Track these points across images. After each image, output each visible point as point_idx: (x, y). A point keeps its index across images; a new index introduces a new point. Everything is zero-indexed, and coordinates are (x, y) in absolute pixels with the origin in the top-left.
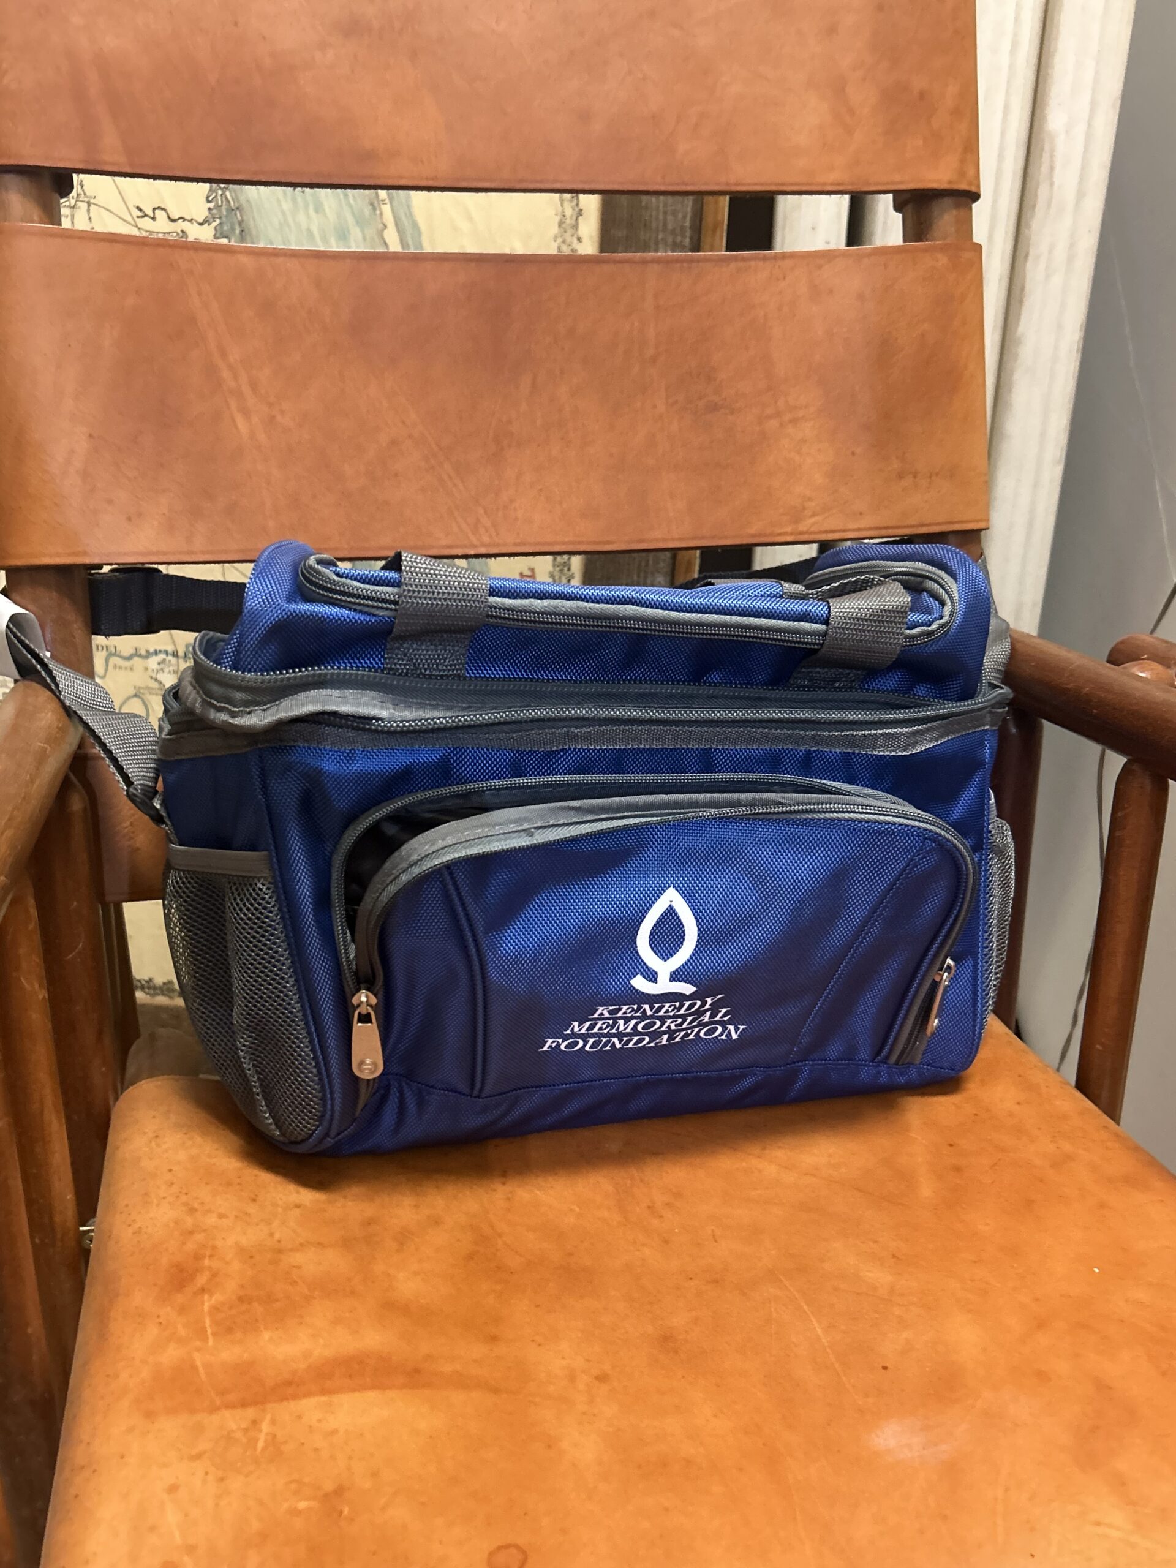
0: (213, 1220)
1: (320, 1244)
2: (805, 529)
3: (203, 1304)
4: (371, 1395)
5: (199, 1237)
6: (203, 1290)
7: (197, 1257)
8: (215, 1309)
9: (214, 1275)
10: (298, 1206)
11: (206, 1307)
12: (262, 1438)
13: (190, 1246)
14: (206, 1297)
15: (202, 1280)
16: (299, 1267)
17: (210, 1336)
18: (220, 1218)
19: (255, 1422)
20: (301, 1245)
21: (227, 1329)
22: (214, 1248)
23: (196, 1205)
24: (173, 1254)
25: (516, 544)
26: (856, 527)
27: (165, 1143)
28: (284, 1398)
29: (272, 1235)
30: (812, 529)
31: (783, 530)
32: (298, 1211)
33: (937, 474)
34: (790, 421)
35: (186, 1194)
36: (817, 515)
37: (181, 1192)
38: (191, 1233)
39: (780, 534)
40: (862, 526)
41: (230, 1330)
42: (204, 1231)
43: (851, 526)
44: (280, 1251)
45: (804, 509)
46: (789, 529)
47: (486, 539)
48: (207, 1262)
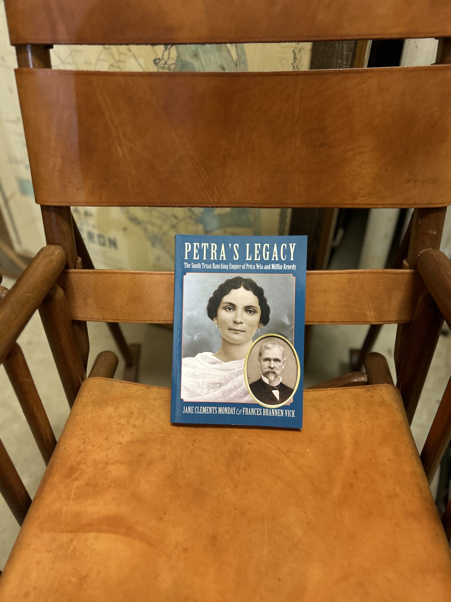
0: (90, 447)
1: (122, 462)
2: (358, 203)
3: (74, 485)
4: (112, 536)
5: (83, 454)
6: (76, 479)
7: (79, 463)
8: (77, 488)
9: (82, 473)
10: (120, 443)
11: (75, 485)
12: (72, 547)
13: (79, 458)
14: (76, 481)
15: (77, 474)
16: (110, 472)
17: (71, 500)
18: (93, 447)
19: (72, 540)
20: (115, 461)
21: (78, 497)
22: (86, 460)
23: (86, 440)
24: (72, 461)
25: (228, 203)
26: (383, 203)
27: (86, 409)
28: (84, 532)
29: (107, 456)
30: (361, 203)
31: (347, 203)
32: (119, 446)
33: (427, 181)
34: (359, 153)
35: (85, 434)
36: (365, 197)
37: (84, 433)
38: (81, 452)
39: (346, 204)
40: (386, 203)
41: (78, 498)
42: (85, 452)
43: (380, 202)
44: (107, 464)
45: (359, 193)
46: (350, 202)
47: (216, 200)
48: (82, 466)
